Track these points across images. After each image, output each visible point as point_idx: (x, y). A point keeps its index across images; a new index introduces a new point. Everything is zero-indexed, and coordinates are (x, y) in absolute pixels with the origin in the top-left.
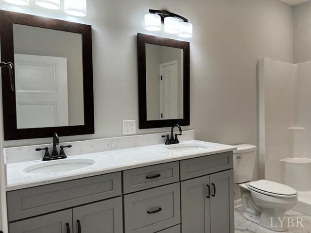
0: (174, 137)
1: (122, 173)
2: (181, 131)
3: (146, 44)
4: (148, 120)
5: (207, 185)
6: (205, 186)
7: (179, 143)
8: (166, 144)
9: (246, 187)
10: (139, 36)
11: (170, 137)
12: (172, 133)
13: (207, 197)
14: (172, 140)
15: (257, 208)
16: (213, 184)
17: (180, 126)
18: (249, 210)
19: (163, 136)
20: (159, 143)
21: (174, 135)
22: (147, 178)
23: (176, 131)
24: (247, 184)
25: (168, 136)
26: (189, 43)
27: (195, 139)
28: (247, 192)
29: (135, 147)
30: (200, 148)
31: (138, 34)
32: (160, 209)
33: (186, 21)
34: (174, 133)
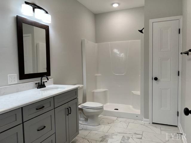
0: (43, 83)
1: (22, 109)
2: (48, 79)
3: (23, 23)
4: (25, 73)
5: (67, 108)
6: (66, 109)
7: (45, 87)
8: (38, 88)
9: (80, 107)
10: (18, 17)
11: (40, 84)
12: (41, 81)
13: (67, 115)
14: (41, 86)
15: (85, 117)
16: (70, 107)
17: (47, 76)
18: (82, 119)
19: (36, 84)
20: (33, 88)
21: (42, 82)
22: (37, 109)
23: (44, 79)
24: (81, 105)
25: (39, 83)
26: (48, 26)
27: (54, 84)
28: (81, 109)
29: (17, 92)
30: (60, 89)
31: (17, 16)
32: (45, 127)
33: (47, 13)
34: (43, 81)
